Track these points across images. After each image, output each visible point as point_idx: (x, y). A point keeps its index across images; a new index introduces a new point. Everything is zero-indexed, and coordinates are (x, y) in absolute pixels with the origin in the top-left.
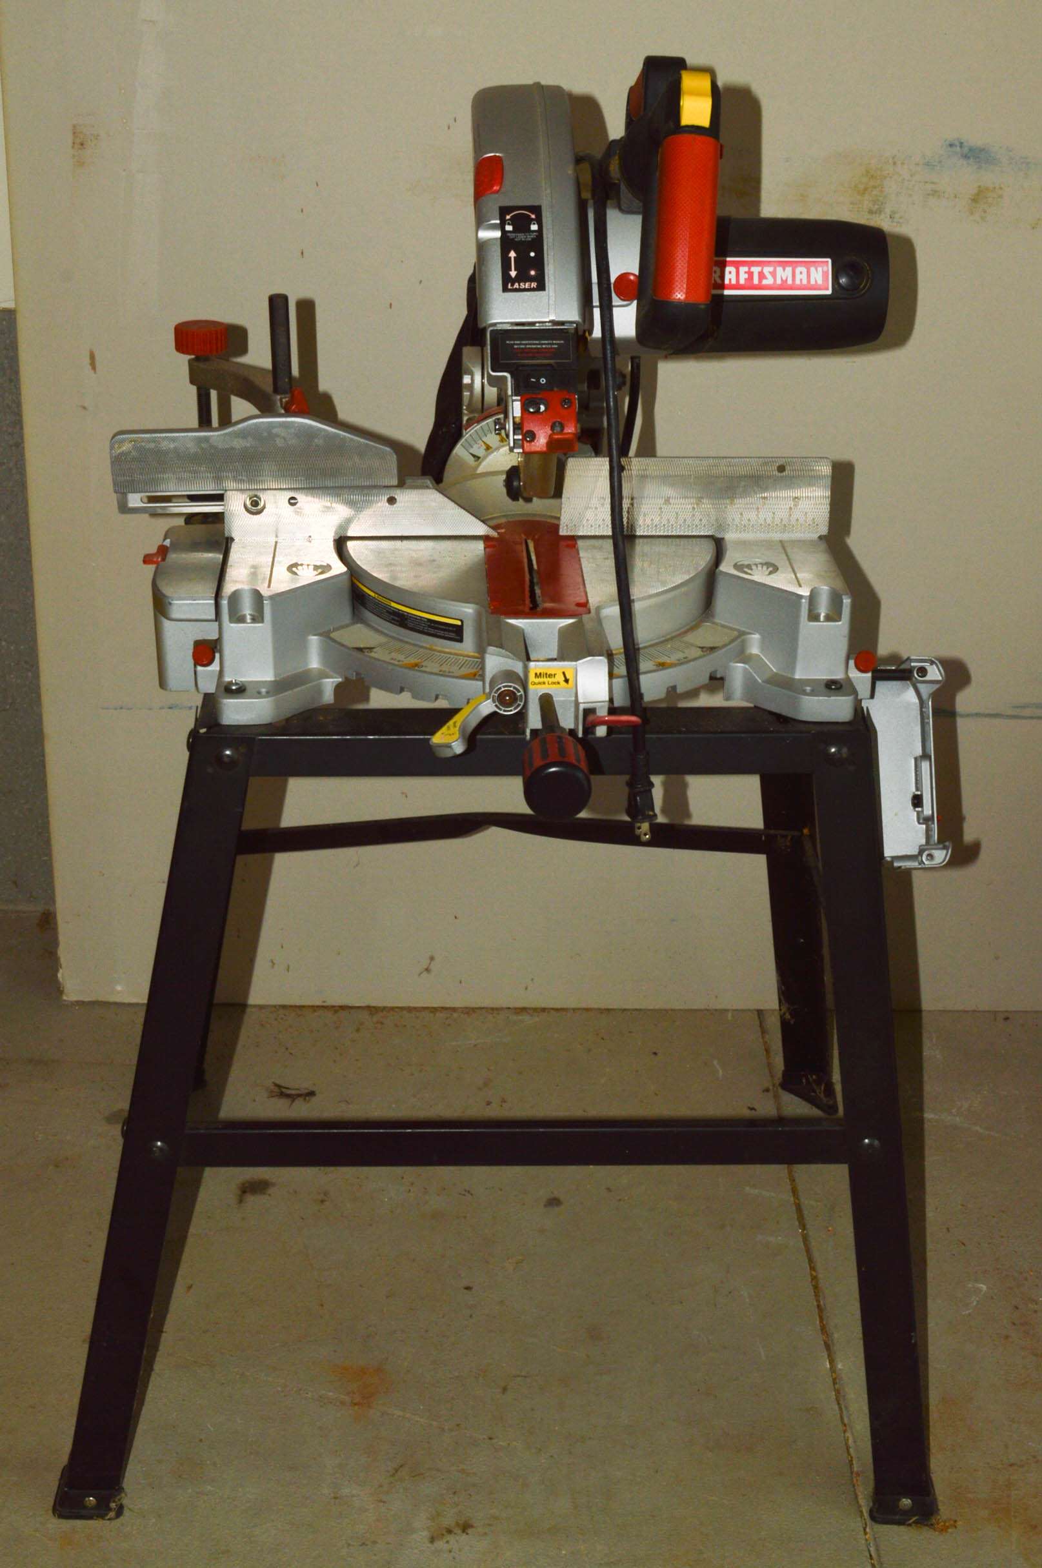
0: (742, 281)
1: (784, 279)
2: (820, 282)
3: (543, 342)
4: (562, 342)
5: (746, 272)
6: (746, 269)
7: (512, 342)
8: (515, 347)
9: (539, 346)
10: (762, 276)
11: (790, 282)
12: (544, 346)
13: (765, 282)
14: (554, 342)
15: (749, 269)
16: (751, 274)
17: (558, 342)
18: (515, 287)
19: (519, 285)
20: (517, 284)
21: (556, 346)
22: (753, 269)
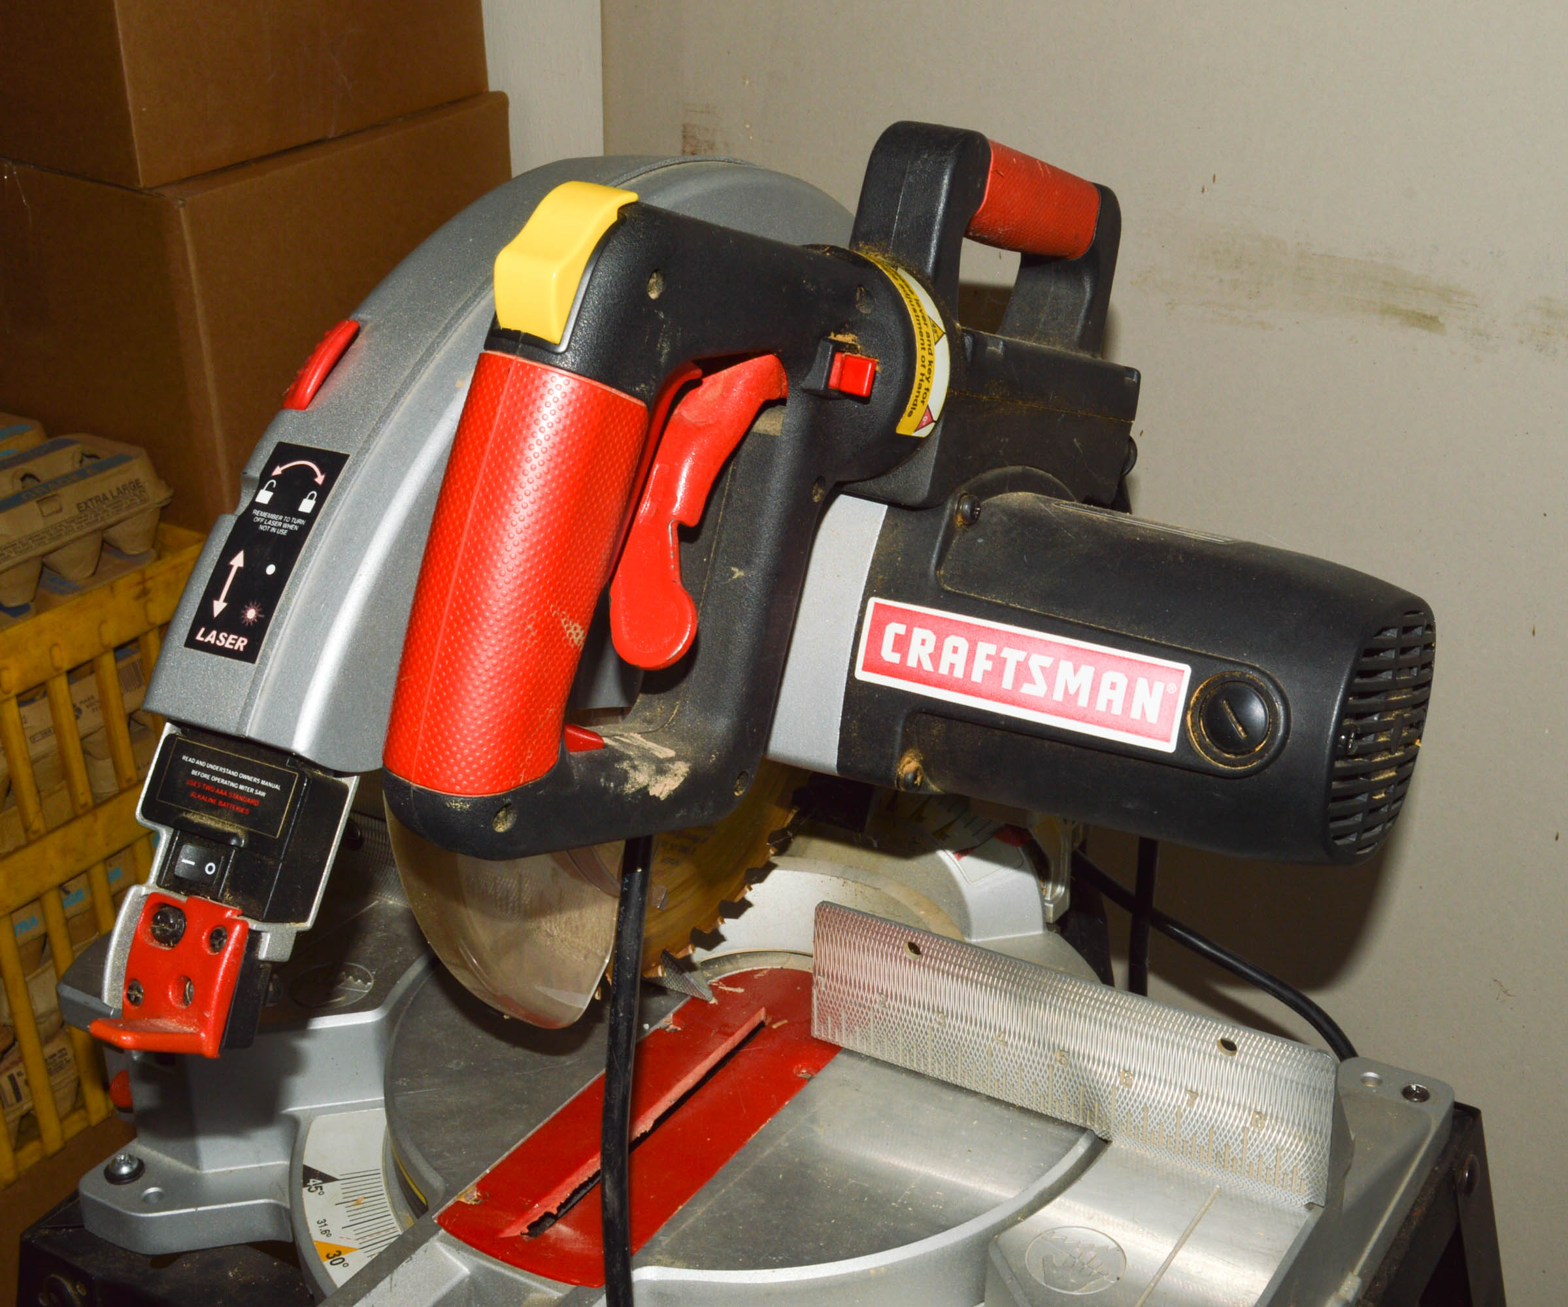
0: (977, 677)
1: (1072, 691)
2: (1152, 717)
3: (244, 777)
4: (277, 787)
5: (989, 657)
6: (991, 649)
7: (192, 760)
8: (194, 772)
9: (233, 785)
10: (1023, 673)
11: (1083, 701)
12: (242, 787)
13: (1026, 689)
14: (263, 782)
15: (999, 650)
16: (999, 663)
17: (270, 785)
18: (208, 639)
19: (217, 638)
20: (214, 633)
21: (263, 794)
22: (1007, 653)
